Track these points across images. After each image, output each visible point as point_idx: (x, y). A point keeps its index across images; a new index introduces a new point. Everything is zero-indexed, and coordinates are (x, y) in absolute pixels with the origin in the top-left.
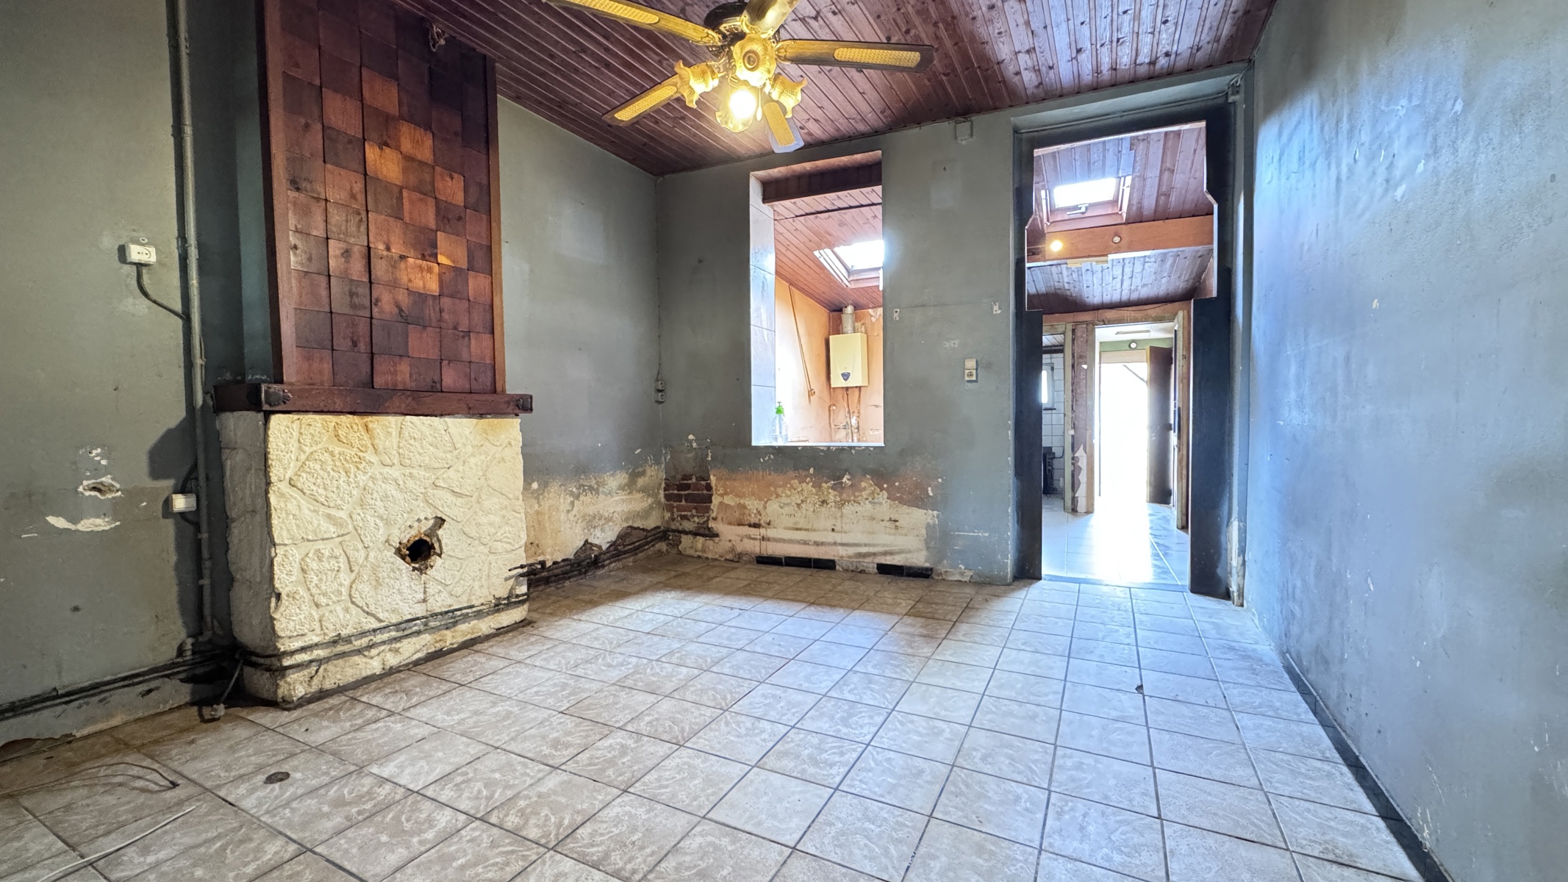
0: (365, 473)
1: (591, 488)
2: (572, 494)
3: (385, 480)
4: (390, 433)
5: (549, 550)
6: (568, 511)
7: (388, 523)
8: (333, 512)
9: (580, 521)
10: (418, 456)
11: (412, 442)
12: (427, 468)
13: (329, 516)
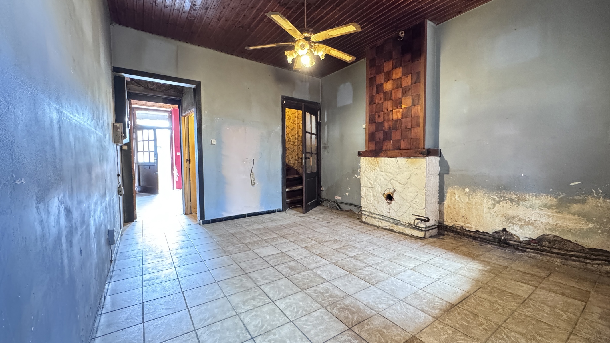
0: (376, 173)
1: (511, 200)
2: (494, 199)
3: (381, 175)
4: (382, 163)
5: (474, 223)
6: (490, 208)
7: (381, 187)
8: (370, 181)
9: (500, 216)
10: (389, 170)
11: (387, 165)
12: (391, 173)
13: (369, 182)
